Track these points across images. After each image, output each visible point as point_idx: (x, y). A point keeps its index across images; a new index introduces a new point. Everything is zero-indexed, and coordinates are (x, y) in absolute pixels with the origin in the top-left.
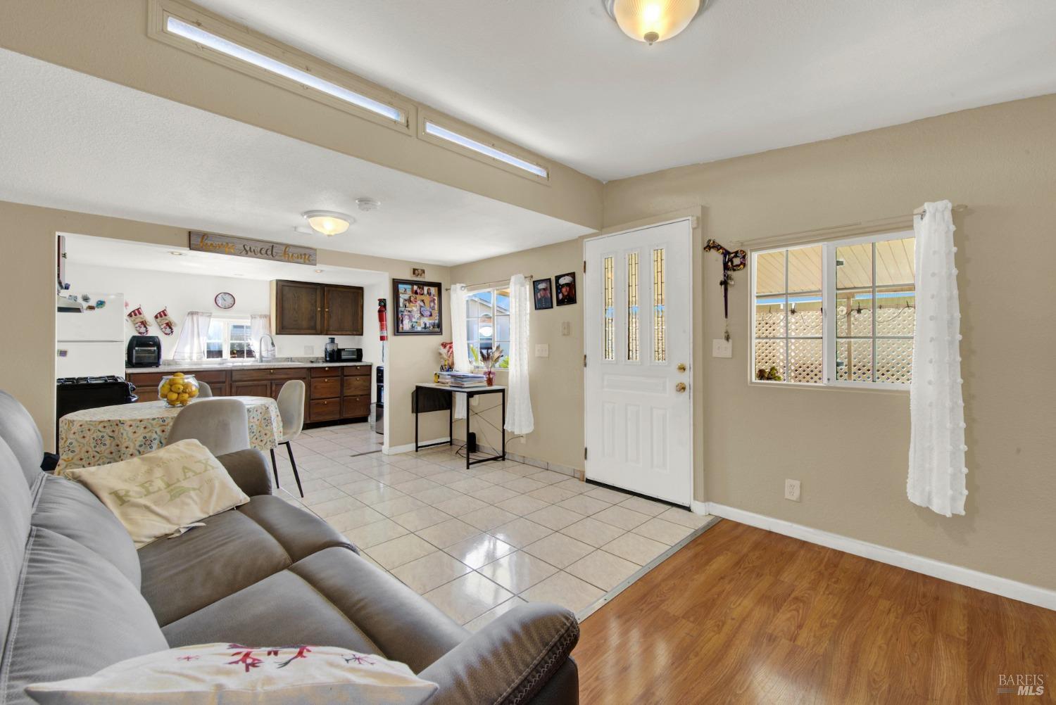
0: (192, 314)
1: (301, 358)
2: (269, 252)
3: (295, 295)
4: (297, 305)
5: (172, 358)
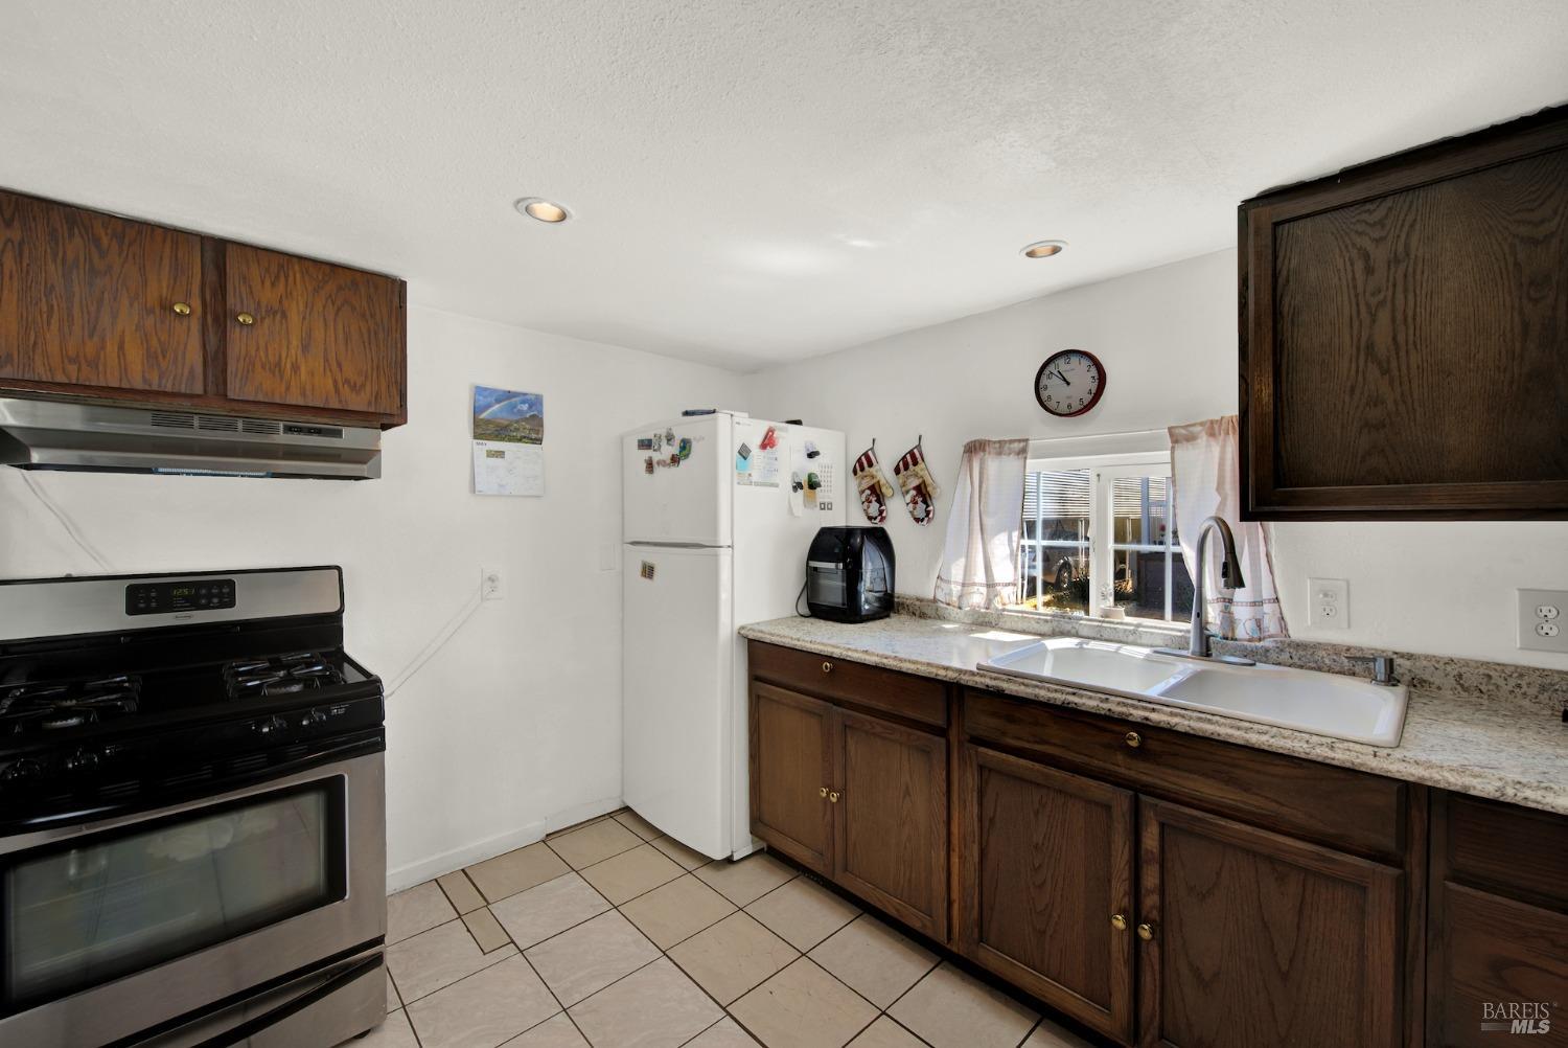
0: (971, 449)
3: (1366, 256)
4: (1384, 317)
5: (931, 597)
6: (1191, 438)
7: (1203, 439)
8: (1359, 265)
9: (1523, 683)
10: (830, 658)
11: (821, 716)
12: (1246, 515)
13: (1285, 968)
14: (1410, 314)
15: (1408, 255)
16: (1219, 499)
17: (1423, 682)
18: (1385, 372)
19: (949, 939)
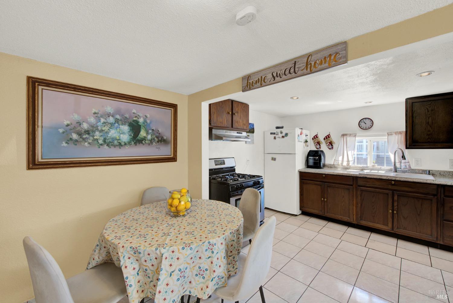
0: (343, 135)
1: (444, 172)
2: (292, 70)
3: (428, 109)
4: (430, 119)
5: (333, 164)
6: (391, 135)
7: (394, 135)
8: (426, 110)
9: (450, 173)
10: (325, 174)
11: (321, 185)
12: (407, 148)
13: (419, 214)
14: (435, 118)
15: (434, 110)
16: (398, 145)
17: (434, 174)
18: (431, 127)
19: (353, 221)
